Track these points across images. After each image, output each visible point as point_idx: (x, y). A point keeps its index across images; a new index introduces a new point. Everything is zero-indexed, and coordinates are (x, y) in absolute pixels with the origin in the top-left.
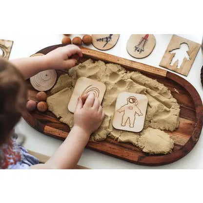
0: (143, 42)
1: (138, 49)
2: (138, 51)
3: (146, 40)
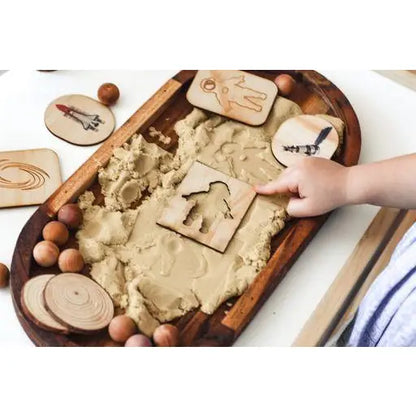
0: (80, 117)
1: (93, 125)
2: (96, 125)
3: (72, 109)
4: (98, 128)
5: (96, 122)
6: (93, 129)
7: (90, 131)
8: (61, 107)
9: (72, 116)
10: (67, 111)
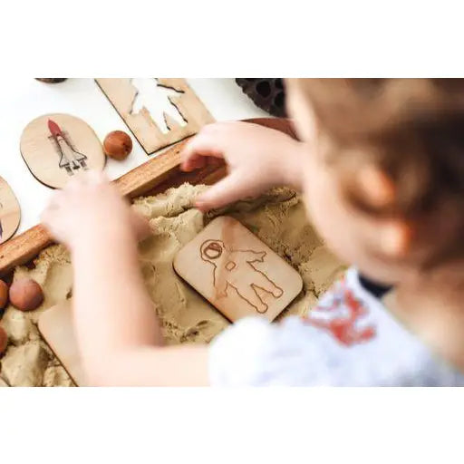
0: (63, 143)
1: (72, 166)
2: (76, 167)
3: (63, 135)
4: (75, 171)
5: (78, 164)
6: (69, 169)
7: (64, 170)
8: (53, 126)
9: (57, 142)
10: (56, 132)
